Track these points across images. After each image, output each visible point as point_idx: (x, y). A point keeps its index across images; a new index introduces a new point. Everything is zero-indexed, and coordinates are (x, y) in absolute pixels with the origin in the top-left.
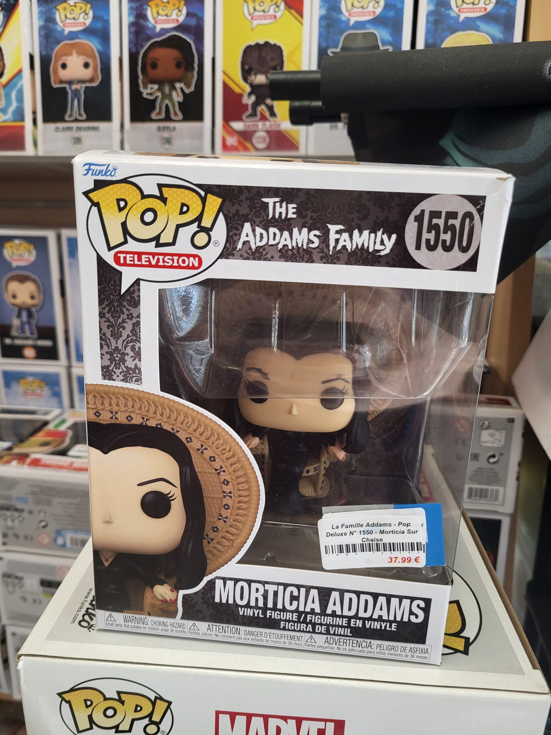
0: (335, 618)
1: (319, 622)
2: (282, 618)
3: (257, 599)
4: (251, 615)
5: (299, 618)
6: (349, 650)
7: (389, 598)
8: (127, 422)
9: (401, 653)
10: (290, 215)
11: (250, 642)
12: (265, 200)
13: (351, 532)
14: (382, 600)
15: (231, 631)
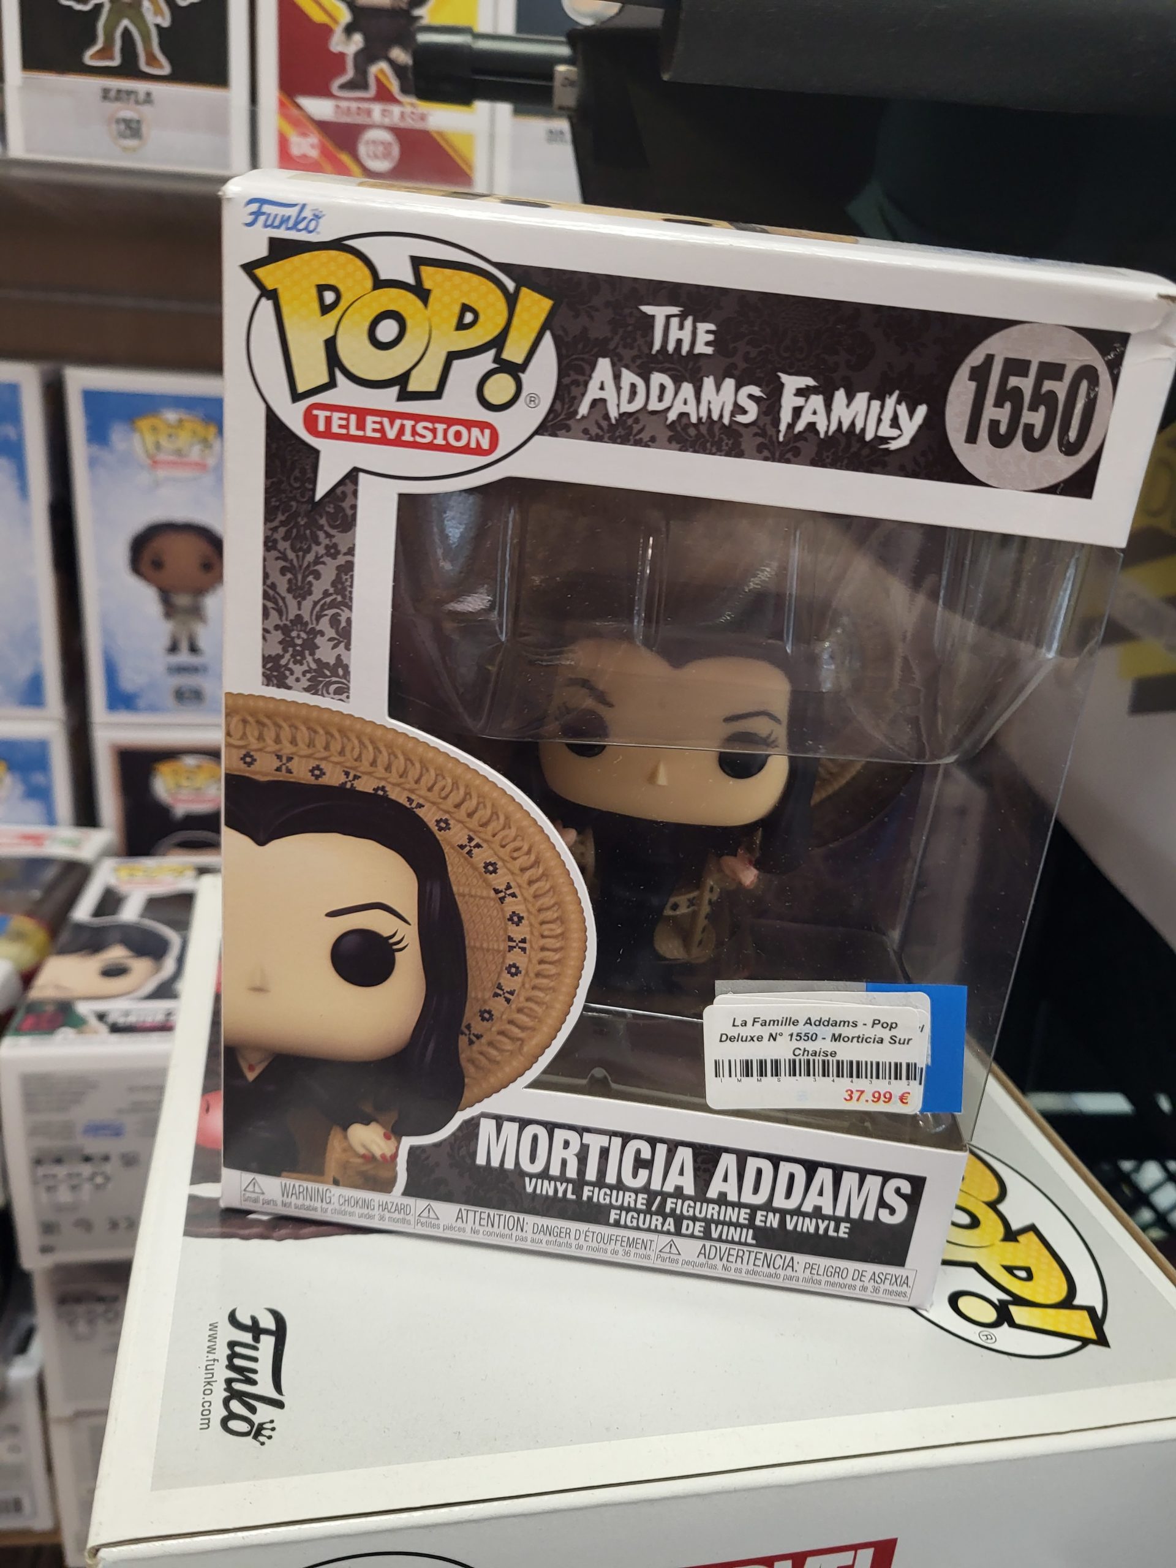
0: (723, 1208)
1: (691, 1213)
2: (614, 1202)
3: (564, 1163)
4: (551, 1193)
5: (649, 1203)
6: (748, 1272)
7: (838, 1171)
8: (312, 780)
9: (853, 1283)
10: (701, 348)
11: (543, 1248)
12: (648, 309)
13: (771, 1035)
14: (824, 1176)
15: (506, 1224)
